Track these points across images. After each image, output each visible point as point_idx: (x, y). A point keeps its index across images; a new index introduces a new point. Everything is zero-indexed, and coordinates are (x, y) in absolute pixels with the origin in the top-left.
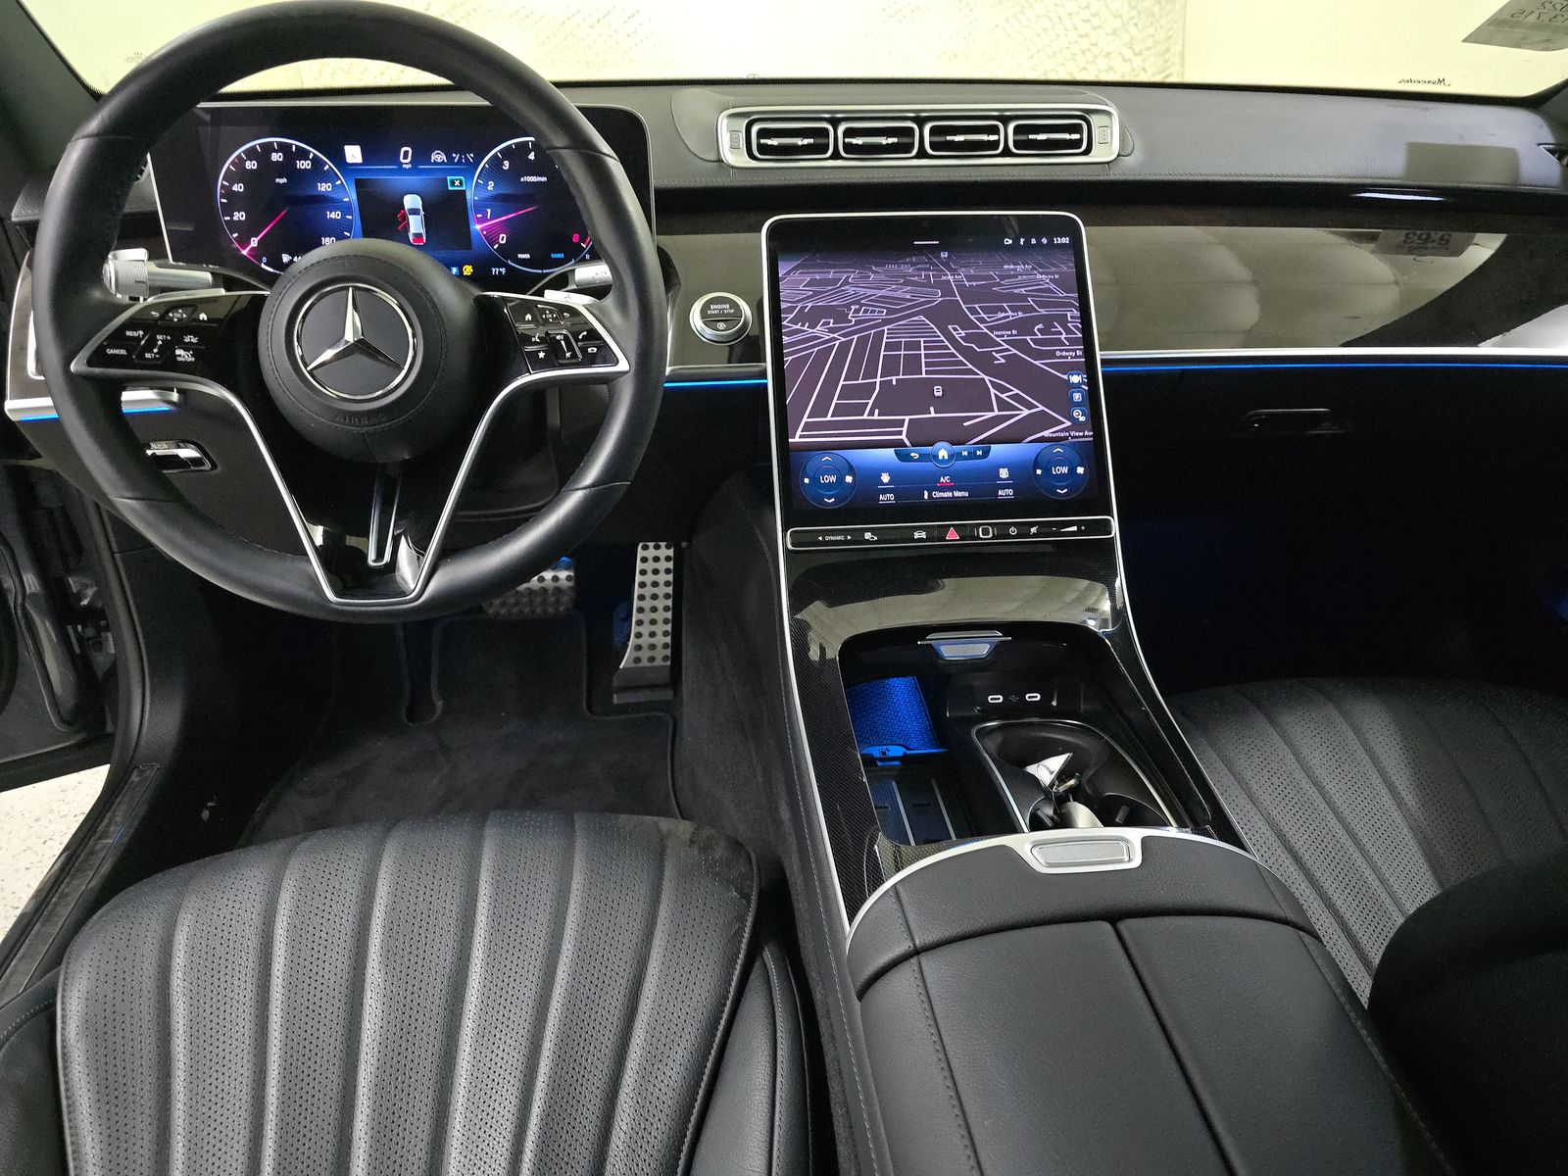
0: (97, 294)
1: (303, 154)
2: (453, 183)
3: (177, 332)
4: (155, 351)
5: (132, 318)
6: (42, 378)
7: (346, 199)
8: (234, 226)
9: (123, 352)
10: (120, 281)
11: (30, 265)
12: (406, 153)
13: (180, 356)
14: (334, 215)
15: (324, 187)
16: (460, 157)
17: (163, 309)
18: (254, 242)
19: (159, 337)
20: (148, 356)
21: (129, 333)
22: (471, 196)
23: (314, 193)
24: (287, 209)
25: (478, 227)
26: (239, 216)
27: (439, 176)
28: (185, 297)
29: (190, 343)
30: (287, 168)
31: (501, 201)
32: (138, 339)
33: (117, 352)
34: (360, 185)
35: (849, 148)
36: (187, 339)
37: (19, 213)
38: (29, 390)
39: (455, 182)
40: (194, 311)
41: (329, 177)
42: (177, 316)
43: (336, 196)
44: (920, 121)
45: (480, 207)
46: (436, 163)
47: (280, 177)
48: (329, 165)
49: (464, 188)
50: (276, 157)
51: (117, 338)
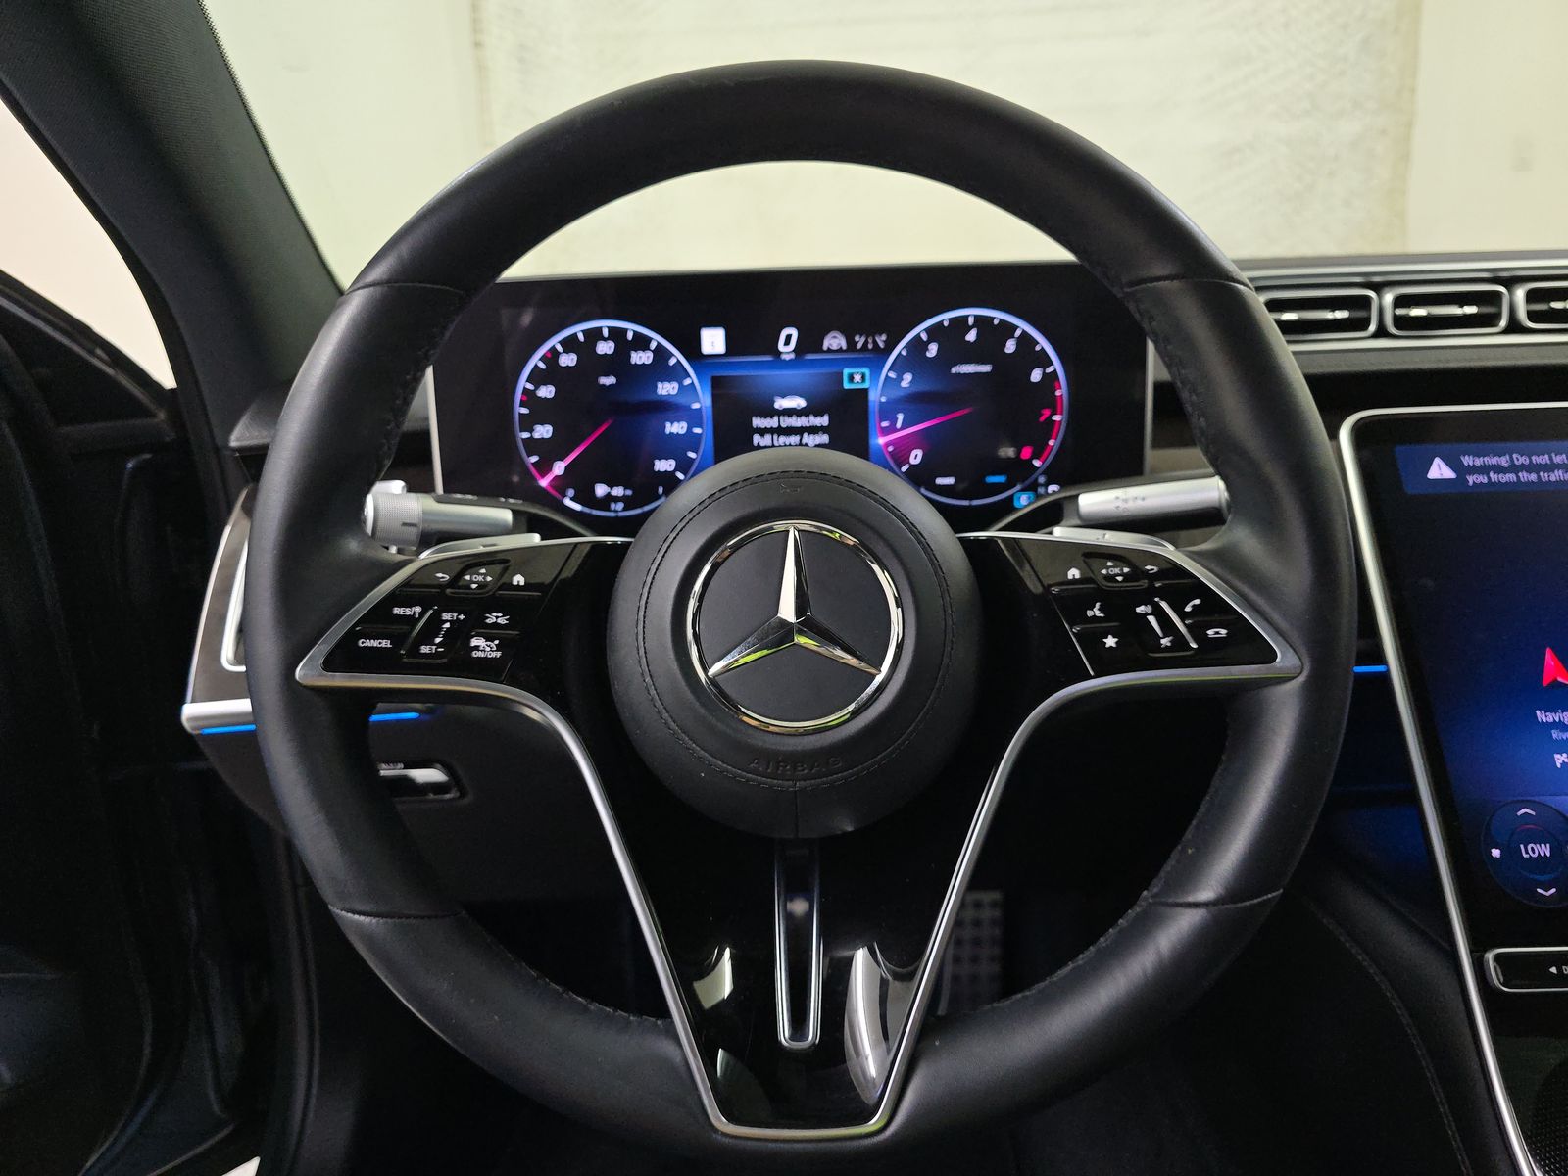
0: (353, 546)
1: (641, 343)
2: (851, 378)
3: (475, 606)
4: (438, 640)
5: (406, 584)
6: (243, 669)
7: (696, 406)
8: (533, 445)
9: (386, 643)
10: (381, 524)
11: (249, 510)
12: (789, 338)
13: (477, 648)
14: (677, 428)
15: (666, 389)
16: (866, 342)
17: (458, 568)
18: (559, 468)
19: (446, 616)
20: (425, 649)
21: (397, 611)
22: (876, 397)
23: (651, 397)
24: (610, 422)
25: (881, 441)
26: (543, 432)
27: (835, 370)
28: (482, 549)
29: (496, 625)
30: (618, 362)
31: (917, 403)
32: (411, 621)
33: (375, 643)
34: (718, 385)
35: (1402, 323)
36: (491, 619)
37: (241, 436)
38: (222, 686)
39: (855, 377)
40: (505, 570)
41: (676, 374)
42: (476, 579)
43: (682, 400)
44: (1511, 282)
45: (888, 412)
46: (829, 351)
47: (607, 375)
48: (677, 356)
49: (866, 385)
50: (605, 348)
51: (379, 618)
